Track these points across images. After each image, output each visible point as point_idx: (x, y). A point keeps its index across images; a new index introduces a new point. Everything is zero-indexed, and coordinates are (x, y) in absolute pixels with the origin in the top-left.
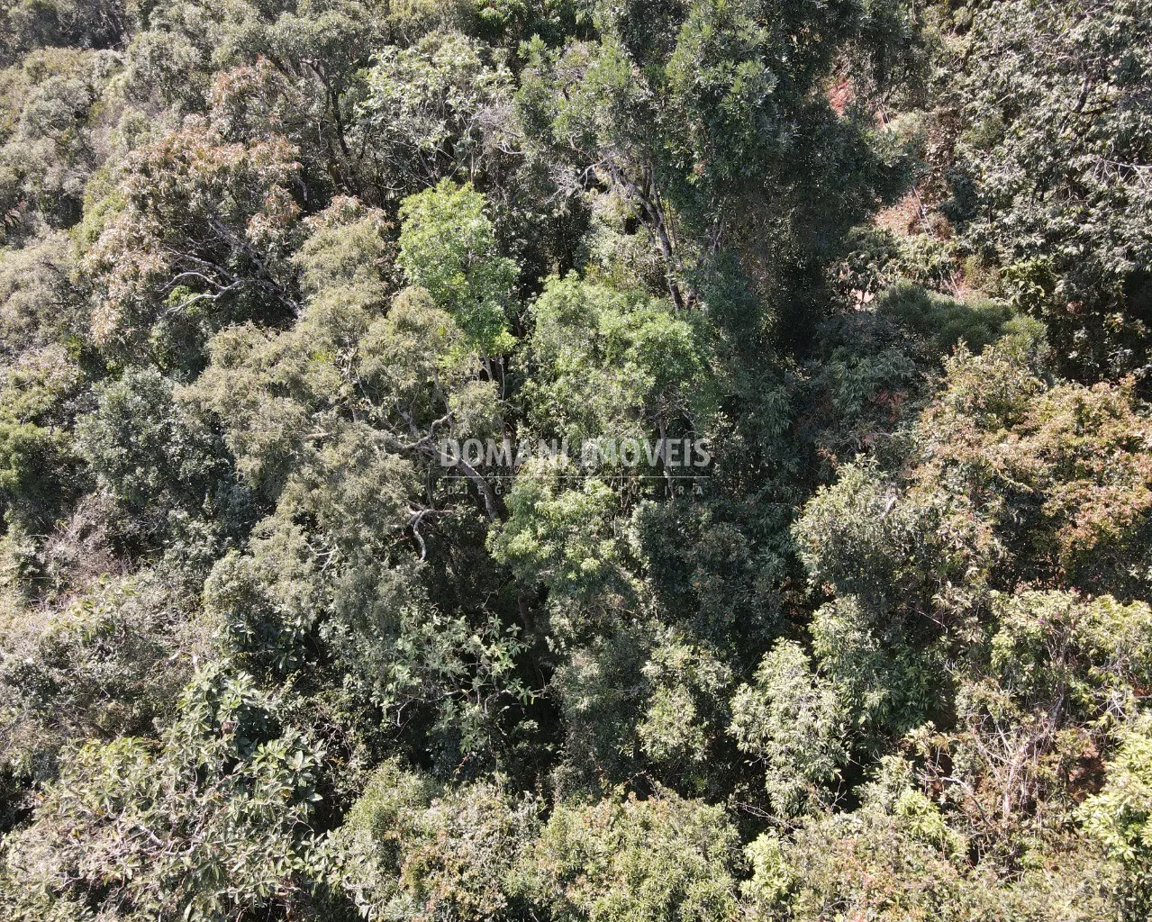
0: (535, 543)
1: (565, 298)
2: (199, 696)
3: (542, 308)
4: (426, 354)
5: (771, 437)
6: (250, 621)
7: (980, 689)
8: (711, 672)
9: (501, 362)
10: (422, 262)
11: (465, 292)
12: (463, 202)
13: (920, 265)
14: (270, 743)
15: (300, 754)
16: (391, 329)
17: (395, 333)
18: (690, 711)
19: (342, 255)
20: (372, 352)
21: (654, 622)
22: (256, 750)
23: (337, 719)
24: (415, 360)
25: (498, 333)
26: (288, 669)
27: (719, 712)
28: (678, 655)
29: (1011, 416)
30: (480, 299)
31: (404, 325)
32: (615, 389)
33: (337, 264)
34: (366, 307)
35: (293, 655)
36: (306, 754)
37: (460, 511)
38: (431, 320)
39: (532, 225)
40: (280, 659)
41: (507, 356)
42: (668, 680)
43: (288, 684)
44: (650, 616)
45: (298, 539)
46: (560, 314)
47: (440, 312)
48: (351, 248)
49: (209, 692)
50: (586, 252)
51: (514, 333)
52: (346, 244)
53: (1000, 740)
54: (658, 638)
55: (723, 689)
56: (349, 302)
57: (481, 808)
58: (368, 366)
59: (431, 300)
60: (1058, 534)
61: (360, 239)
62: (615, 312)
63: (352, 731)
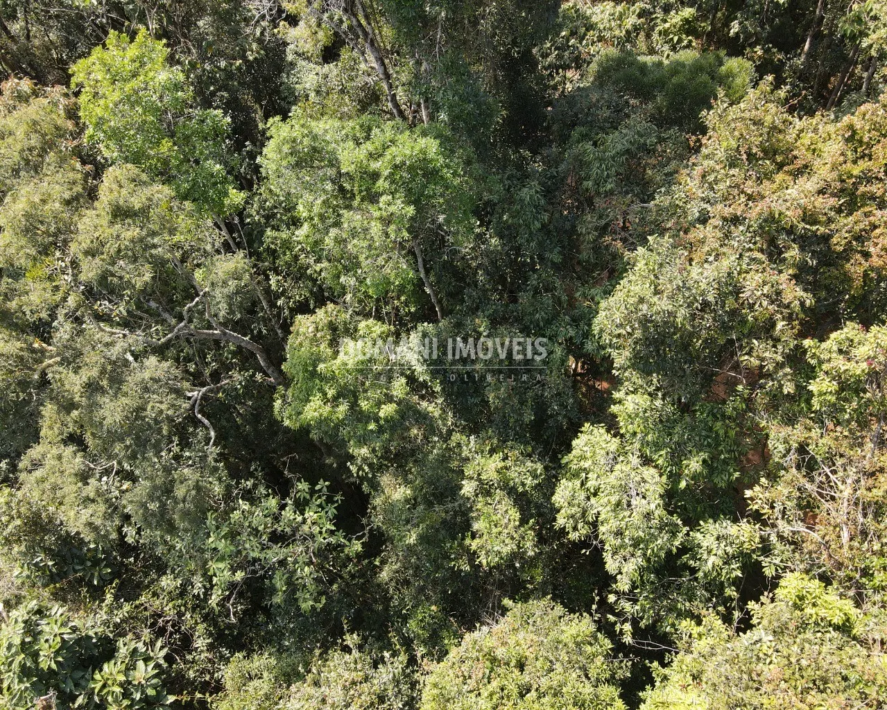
0: (328, 408)
1: (294, 141)
2: (13, 650)
3: (271, 158)
4: (156, 240)
5: (531, 233)
6: (48, 551)
7: (797, 433)
8: (526, 473)
9: (236, 221)
10: (116, 135)
11: (176, 158)
12: (143, 55)
13: (617, 33)
14: (105, 666)
15: (141, 664)
16: (105, 221)
17: (112, 223)
18: (515, 514)
19: (19, 147)
20: (91, 253)
21: (456, 437)
22: (93, 679)
23: (170, 611)
24: (144, 250)
25: (226, 194)
26: (105, 582)
27: (536, 503)
28: (491, 467)
29: (779, 159)
30: (197, 162)
31: (120, 213)
32: (376, 228)
33: (17, 157)
34: (68, 203)
35: (106, 566)
36: (147, 659)
37: (237, 378)
38: (150, 199)
39: (229, 75)
40: (92, 575)
41: (241, 214)
42: (485, 490)
43: (109, 598)
44: (450, 432)
45: (74, 461)
46: (293, 160)
47: (158, 187)
48: (27, 135)
49: (23, 643)
50: (291, 91)
51: (241, 188)
52: (20, 133)
53: (827, 477)
54: (465, 453)
55: (539, 484)
56: (44, 201)
57: (345, 687)
58: (90, 271)
59: (144, 177)
60: (848, 266)
61: (35, 123)
62: (351, 144)
63: (188, 615)
